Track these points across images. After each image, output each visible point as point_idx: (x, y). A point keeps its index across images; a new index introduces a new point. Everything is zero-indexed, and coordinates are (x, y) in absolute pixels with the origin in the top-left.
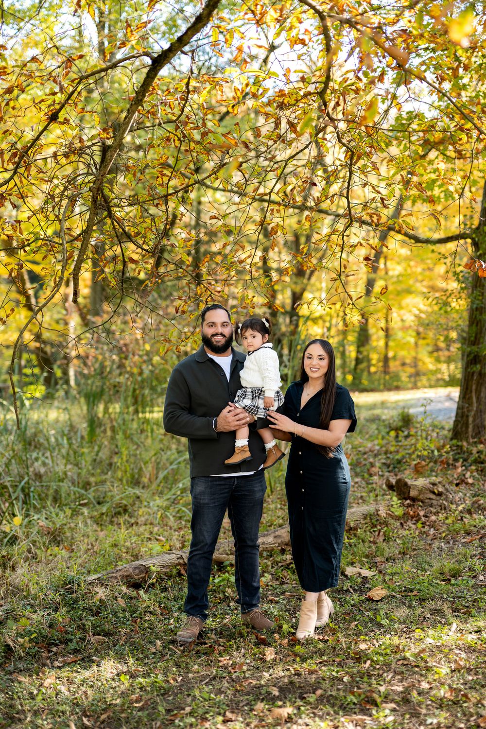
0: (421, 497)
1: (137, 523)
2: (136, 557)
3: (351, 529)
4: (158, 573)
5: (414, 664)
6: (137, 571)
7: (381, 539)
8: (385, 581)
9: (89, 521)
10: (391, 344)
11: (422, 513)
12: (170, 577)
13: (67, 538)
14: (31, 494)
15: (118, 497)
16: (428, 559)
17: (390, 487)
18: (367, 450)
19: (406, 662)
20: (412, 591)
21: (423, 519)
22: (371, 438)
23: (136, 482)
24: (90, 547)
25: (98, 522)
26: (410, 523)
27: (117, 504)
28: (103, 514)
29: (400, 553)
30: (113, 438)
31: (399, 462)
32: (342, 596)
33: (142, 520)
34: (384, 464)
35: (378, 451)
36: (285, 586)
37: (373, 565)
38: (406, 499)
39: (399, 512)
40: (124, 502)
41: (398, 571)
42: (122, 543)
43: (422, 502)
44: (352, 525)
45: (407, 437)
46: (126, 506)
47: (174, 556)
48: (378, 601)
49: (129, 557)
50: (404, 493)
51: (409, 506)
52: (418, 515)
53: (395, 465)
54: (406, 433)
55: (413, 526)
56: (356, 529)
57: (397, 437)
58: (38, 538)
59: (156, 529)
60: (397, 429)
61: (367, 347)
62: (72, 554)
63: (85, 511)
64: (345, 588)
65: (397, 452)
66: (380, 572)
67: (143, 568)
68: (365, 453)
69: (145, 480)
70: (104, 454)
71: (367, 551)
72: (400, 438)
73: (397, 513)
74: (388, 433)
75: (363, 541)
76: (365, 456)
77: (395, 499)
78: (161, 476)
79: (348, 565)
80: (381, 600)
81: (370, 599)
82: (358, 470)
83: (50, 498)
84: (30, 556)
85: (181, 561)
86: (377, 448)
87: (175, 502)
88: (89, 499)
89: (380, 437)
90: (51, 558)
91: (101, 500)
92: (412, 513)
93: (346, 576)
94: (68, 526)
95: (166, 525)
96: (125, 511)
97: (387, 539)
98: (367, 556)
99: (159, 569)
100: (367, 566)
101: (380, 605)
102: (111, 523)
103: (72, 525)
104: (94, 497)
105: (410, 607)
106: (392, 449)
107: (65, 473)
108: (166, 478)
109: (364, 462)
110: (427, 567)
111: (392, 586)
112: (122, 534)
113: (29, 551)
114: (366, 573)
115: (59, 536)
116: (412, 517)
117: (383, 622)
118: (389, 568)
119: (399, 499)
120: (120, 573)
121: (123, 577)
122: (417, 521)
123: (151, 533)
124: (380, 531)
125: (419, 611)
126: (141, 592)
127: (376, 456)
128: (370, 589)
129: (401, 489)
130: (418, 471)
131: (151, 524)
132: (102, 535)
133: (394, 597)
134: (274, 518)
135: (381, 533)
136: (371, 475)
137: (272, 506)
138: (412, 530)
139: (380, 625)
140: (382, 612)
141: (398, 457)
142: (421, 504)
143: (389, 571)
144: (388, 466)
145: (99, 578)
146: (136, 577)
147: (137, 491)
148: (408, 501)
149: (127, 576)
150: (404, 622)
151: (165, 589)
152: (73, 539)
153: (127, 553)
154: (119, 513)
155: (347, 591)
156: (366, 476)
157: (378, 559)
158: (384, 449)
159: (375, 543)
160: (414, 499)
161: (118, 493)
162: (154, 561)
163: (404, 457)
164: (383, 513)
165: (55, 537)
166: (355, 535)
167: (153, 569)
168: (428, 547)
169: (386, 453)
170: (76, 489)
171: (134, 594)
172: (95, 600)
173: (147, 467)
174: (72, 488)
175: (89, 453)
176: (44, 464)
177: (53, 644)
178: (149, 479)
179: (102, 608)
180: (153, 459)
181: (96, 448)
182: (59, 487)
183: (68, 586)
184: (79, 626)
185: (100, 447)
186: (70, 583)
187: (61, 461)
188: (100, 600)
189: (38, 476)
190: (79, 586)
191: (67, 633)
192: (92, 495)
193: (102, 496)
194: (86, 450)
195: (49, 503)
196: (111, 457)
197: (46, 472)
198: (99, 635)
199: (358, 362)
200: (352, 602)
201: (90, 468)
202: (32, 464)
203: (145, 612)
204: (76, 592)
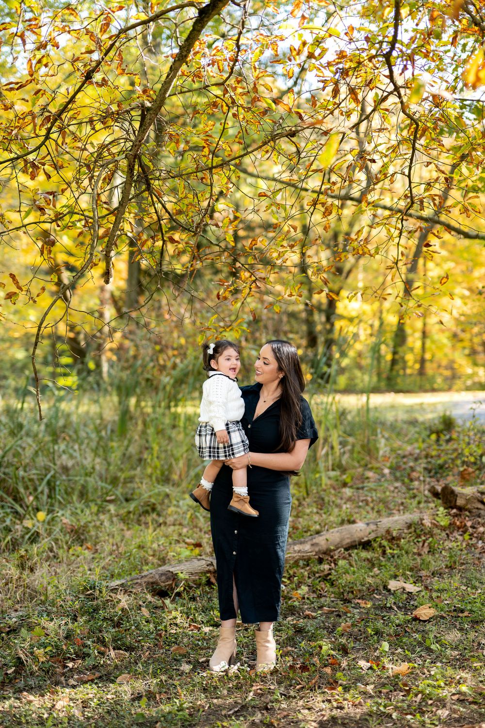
0: (469, 506)
1: (165, 523)
2: (163, 561)
3: (393, 538)
4: (186, 580)
5: (471, 699)
6: (163, 578)
7: (426, 550)
8: (431, 597)
9: (115, 519)
10: (428, 343)
11: (469, 524)
12: (199, 585)
13: (91, 537)
14: (57, 489)
15: (146, 495)
16: (478, 575)
17: (436, 494)
18: (407, 453)
19: (462, 697)
20: (462, 611)
21: (470, 530)
22: (410, 442)
23: (166, 479)
24: (115, 548)
25: (124, 519)
26: (456, 534)
27: (145, 503)
28: (129, 512)
29: (447, 567)
30: (144, 432)
31: (441, 467)
32: (385, 613)
33: (170, 520)
34: (425, 469)
35: (419, 454)
36: (322, 600)
37: (418, 580)
38: (452, 508)
39: (444, 522)
40: (153, 500)
41: (446, 587)
42: (149, 544)
43: (470, 512)
44: (395, 534)
45: (448, 441)
46: (154, 504)
47: (204, 562)
48: (425, 621)
49: (155, 561)
50: (450, 502)
51: (455, 515)
52: (465, 525)
53: (437, 471)
54: (448, 437)
55: (460, 538)
56: (399, 539)
57: (438, 440)
58: (61, 536)
59: (185, 531)
60: (438, 433)
61: (404, 348)
62: (95, 556)
63: (112, 508)
64: (388, 605)
65: (439, 456)
66: (426, 588)
67: (170, 574)
68: (404, 457)
69: (175, 477)
70: (133, 450)
71: (412, 564)
72: (441, 442)
73: (442, 523)
74: (429, 436)
75: (407, 553)
76: (405, 460)
77: (441, 509)
79: (390, 579)
80: (429, 621)
81: (416, 619)
82: (398, 474)
83: (76, 493)
84: (51, 554)
85: (211, 568)
86: (417, 451)
88: (117, 496)
89: (420, 440)
90: (73, 558)
91: (129, 496)
92: (458, 523)
93: (389, 591)
94: (93, 524)
95: (196, 527)
96: (154, 509)
97: (432, 551)
98: (411, 570)
99: (187, 577)
100: (412, 580)
101: (428, 626)
102: (139, 522)
103: (98, 523)
104: (122, 494)
105: (461, 630)
106: (434, 453)
107: (93, 468)
109: (404, 466)
110: (477, 584)
111: (441, 605)
112: (149, 535)
113: (51, 550)
114: (411, 588)
115: (83, 534)
116: (459, 528)
117: (433, 647)
118: (436, 583)
119: (445, 508)
120: (146, 580)
121: (148, 583)
122: (465, 532)
123: (180, 535)
124: (424, 542)
125: (472, 635)
126: (168, 601)
127: (416, 459)
128: (416, 607)
129: (447, 497)
130: (465, 479)
131: (180, 524)
132: (128, 534)
133: (443, 617)
134: (310, 523)
135: (426, 544)
136: (412, 480)
137: (308, 511)
138: (457, 542)
139: (429, 650)
140: (431, 636)
141: (440, 461)
142: (467, 513)
143: (436, 587)
144: (430, 471)
145: (122, 584)
146: (163, 584)
147: (167, 489)
148: (454, 511)
149: (153, 583)
150: (456, 648)
151: (193, 599)
152: (97, 537)
153: (153, 556)
154: (147, 512)
155: (391, 608)
156: (406, 480)
157: (423, 573)
158: (424, 453)
159: (419, 555)
160: (460, 509)
161: (146, 490)
162: (182, 567)
163: (445, 462)
164: (427, 522)
165: (78, 535)
166: (398, 546)
167: (181, 576)
168: (477, 562)
169: (427, 456)
170: (104, 484)
171: (160, 603)
172: (117, 610)
173: (177, 464)
174: (100, 483)
175: (119, 447)
176: (71, 457)
177: (69, 658)
178: (180, 476)
179: (125, 618)
180: (185, 456)
181: (126, 443)
182: (86, 481)
183: (89, 591)
184: (98, 638)
185: (130, 441)
186: (91, 588)
187: (90, 456)
188: (123, 610)
189: (65, 469)
190: (101, 592)
191: (85, 646)
192: (119, 491)
193: (130, 492)
194: (115, 444)
195: (75, 498)
196: (141, 452)
197: (73, 466)
198: (120, 649)
199: (394, 362)
200: (397, 622)
201: (119, 463)
202: (60, 457)
203: (171, 624)
204: (97, 599)
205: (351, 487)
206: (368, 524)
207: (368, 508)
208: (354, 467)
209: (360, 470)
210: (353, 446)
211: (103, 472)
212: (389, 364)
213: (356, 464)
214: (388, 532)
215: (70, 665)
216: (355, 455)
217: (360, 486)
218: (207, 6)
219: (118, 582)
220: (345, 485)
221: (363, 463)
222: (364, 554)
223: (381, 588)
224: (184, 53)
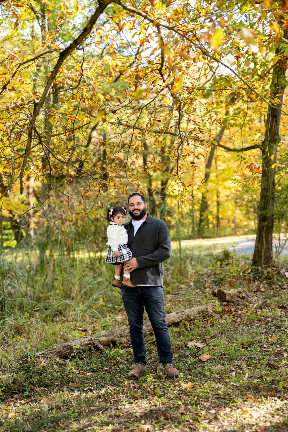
0: (232, 300)
1: (67, 321)
2: (66, 340)
3: (191, 320)
4: (77, 349)
5: (223, 397)
6: (65, 349)
7: (209, 325)
8: (210, 350)
9: (39, 320)
10: (220, 210)
11: (233, 309)
12: (85, 351)
13: (26, 330)
14: (6, 305)
15: (56, 306)
16: (235, 336)
17: (215, 295)
18: (204, 273)
19: (218, 396)
20: (225, 355)
21: (234, 313)
22: (206, 267)
23: (67, 296)
24: (39, 335)
25: (45, 320)
26: (226, 316)
27: (55, 310)
28: (47, 316)
29: (219, 333)
30: (54, 271)
31: (222, 280)
32: (184, 359)
33: (70, 319)
34: (213, 281)
35: (210, 273)
36: (152, 355)
37: (204, 341)
38: (224, 302)
39: (219, 309)
40: (60, 308)
41: (218, 344)
42: (58, 332)
43: (233, 303)
44: (192, 317)
45: (227, 265)
46: (61, 310)
47: (87, 339)
48: (205, 362)
49: (61, 340)
50: (222, 298)
51: (225, 305)
52: (231, 310)
53: (219, 282)
54: (227, 262)
55: (228, 317)
56: (194, 320)
57: (221, 265)
58: (8, 331)
59: (78, 324)
60: (221, 261)
61: (206, 212)
62: (29, 340)
63: (37, 314)
64: (186, 355)
65: (221, 274)
66: (207, 345)
67: (69, 347)
68: (203, 275)
69: (74, 295)
70: (49, 280)
71: (200, 333)
72: (223, 266)
73: (218, 310)
74: (216, 263)
75: (198, 327)
76: (203, 277)
77: (217, 302)
78: (83, 292)
79: (189, 341)
80: (207, 361)
81: (200, 361)
82: (198, 285)
83: (17, 307)
84: (4, 342)
85: (91, 342)
86: (210, 271)
87: (90, 307)
88: (40, 307)
89: (211, 265)
90: (16, 343)
91: (47, 307)
92: (227, 310)
93: (188, 348)
94: (27, 324)
95: (85, 321)
96: (61, 313)
97: (212, 325)
98: (200, 336)
99: (78, 347)
100: (200, 341)
101: (206, 363)
102: (53, 321)
103: (29, 323)
104: (43, 306)
105: (223, 364)
106: (218, 272)
107: (26, 292)
108: (85, 293)
109: (202, 280)
110: (234, 341)
111: (213, 353)
112: (58, 327)
113: (4, 340)
114: (199, 345)
115: (21, 329)
116: (227, 312)
117: (206, 374)
118: (213, 342)
119: (219, 302)
120: (55, 350)
121: (57, 352)
122: (230, 314)
123: (75, 326)
124: (208, 320)
125: (228, 367)
126: (68, 361)
127: (209, 276)
128: (201, 355)
129: (220, 296)
130: (232, 285)
131: (76, 320)
132: (46, 327)
133: (214, 359)
135: (209, 322)
136: (205, 288)
138: (228, 319)
139: (205, 375)
140: (207, 368)
141: (222, 276)
142: (232, 304)
143: (213, 344)
144: (216, 282)
145: (43, 354)
146: (65, 352)
147: (68, 301)
148: (225, 303)
149: (59, 352)
150: (219, 373)
151: (82, 359)
152: (29, 331)
153: (60, 338)
154: (57, 315)
155: (188, 356)
156: (202, 288)
157: (207, 337)
158: (213, 272)
159: (204, 327)
160: (228, 302)
161: (55, 303)
162: (75, 342)
163: (225, 277)
164: (210, 310)
165: (19, 331)
166: (194, 324)
167: (75, 347)
168: (236, 329)
169: (215, 274)
170: (32, 301)
171: (63, 362)
172: (40, 367)
173: (74, 287)
174: (30, 301)
175: (41, 279)
176: (14, 287)
177: (15, 393)
178: (76, 294)
179: (44, 371)
180: (78, 282)
181: (44, 277)
182: (22, 300)
183: (25, 359)
184: (30, 382)
185: (47, 276)
186: (25, 357)
187: (24, 286)
188: (43, 367)
189: (10, 294)
190: (31, 358)
191: (23, 386)
192: (41, 305)
193: (48, 305)
194: (38, 278)
195: (16, 310)
196: (53, 282)
197: (15, 292)
198: (42, 386)
199: (201, 221)
200: (190, 363)
201: (41, 288)
202: (6, 288)
203: (69, 372)
204: (29, 362)
205: (172, 294)
206: (177, 313)
207: (180, 305)
208: (174, 283)
209: (177, 284)
210: (173, 271)
211: (32, 294)
212: (198, 222)
213: (175, 281)
214: (188, 316)
215: (16, 396)
216: (175, 276)
217: (177, 293)
218: (64, 51)
219: (40, 353)
220: (169, 293)
221: (178, 280)
222: (175, 329)
223: (184, 346)
224: (54, 75)
